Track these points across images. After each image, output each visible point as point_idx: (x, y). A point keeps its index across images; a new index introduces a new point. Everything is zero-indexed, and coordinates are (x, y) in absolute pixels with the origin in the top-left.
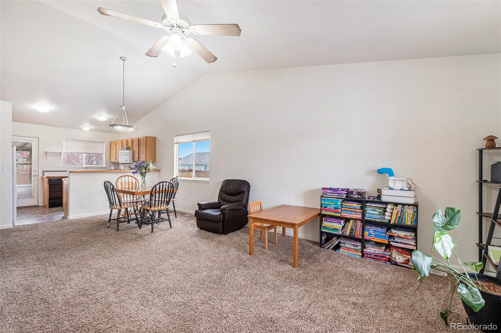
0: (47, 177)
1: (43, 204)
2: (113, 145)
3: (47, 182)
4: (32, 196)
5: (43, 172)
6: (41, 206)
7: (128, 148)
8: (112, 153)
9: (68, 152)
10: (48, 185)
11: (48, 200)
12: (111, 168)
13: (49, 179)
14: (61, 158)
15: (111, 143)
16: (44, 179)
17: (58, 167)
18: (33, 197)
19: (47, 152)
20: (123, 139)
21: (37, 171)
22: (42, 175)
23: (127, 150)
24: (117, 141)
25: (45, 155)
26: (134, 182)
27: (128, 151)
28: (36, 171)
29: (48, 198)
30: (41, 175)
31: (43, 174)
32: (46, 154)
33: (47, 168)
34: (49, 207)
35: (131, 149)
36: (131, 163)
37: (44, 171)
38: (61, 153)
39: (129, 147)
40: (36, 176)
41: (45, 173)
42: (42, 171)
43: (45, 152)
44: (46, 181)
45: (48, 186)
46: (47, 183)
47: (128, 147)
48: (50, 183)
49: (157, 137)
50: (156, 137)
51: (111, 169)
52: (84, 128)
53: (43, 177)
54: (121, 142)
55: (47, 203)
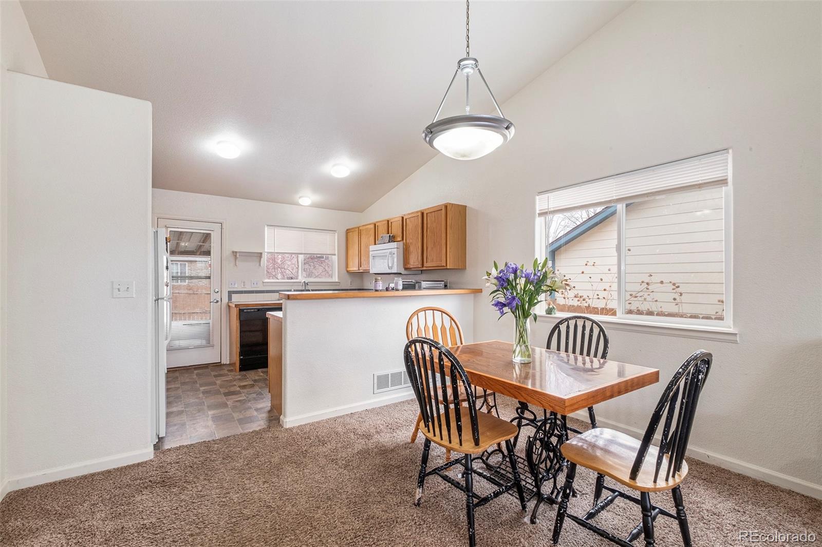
0: (236, 306)
1: (230, 361)
2: (354, 237)
3: (237, 316)
4: (211, 343)
5: (230, 293)
6: (226, 364)
7: (392, 239)
8: (350, 252)
9: (273, 251)
10: (238, 321)
11: (238, 354)
12: (378, 285)
13: (240, 309)
14: (260, 265)
15: (348, 231)
16: (231, 309)
17: (255, 284)
18: (213, 346)
19: (236, 252)
20: (375, 221)
21: (220, 292)
22: (229, 301)
23: (389, 242)
24: (363, 226)
25: (232, 259)
26: (447, 326)
27: (394, 245)
28: (218, 292)
29: (239, 350)
30: (225, 300)
31: (230, 298)
32: (236, 256)
33: (236, 286)
34: (241, 370)
35: (399, 239)
36: (400, 274)
37: (231, 291)
38: (261, 253)
39: (394, 237)
40: (217, 302)
41: (233, 295)
42: (229, 291)
43: (233, 252)
44: (235, 312)
45: (238, 324)
46: (237, 319)
47: (391, 235)
48: (241, 319)
49: (469, 204)
50: (466, 206)
51: (378, 289)
52: (302, 201)
53: (230, 304)
54: (372, 226)
55: (236, 359)
